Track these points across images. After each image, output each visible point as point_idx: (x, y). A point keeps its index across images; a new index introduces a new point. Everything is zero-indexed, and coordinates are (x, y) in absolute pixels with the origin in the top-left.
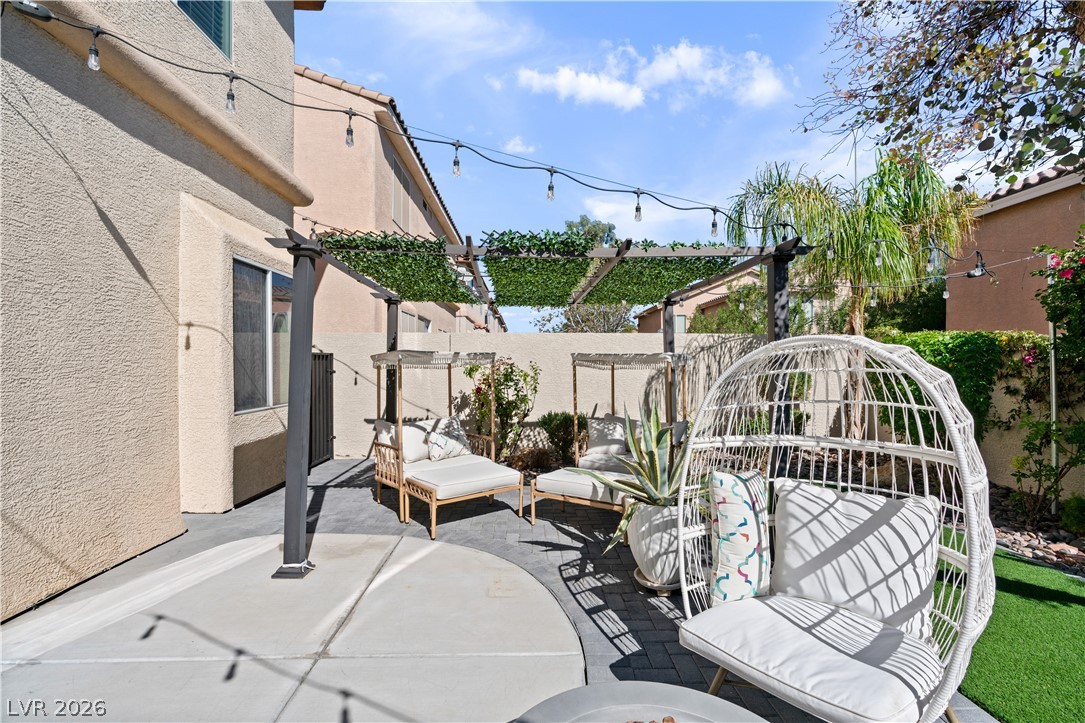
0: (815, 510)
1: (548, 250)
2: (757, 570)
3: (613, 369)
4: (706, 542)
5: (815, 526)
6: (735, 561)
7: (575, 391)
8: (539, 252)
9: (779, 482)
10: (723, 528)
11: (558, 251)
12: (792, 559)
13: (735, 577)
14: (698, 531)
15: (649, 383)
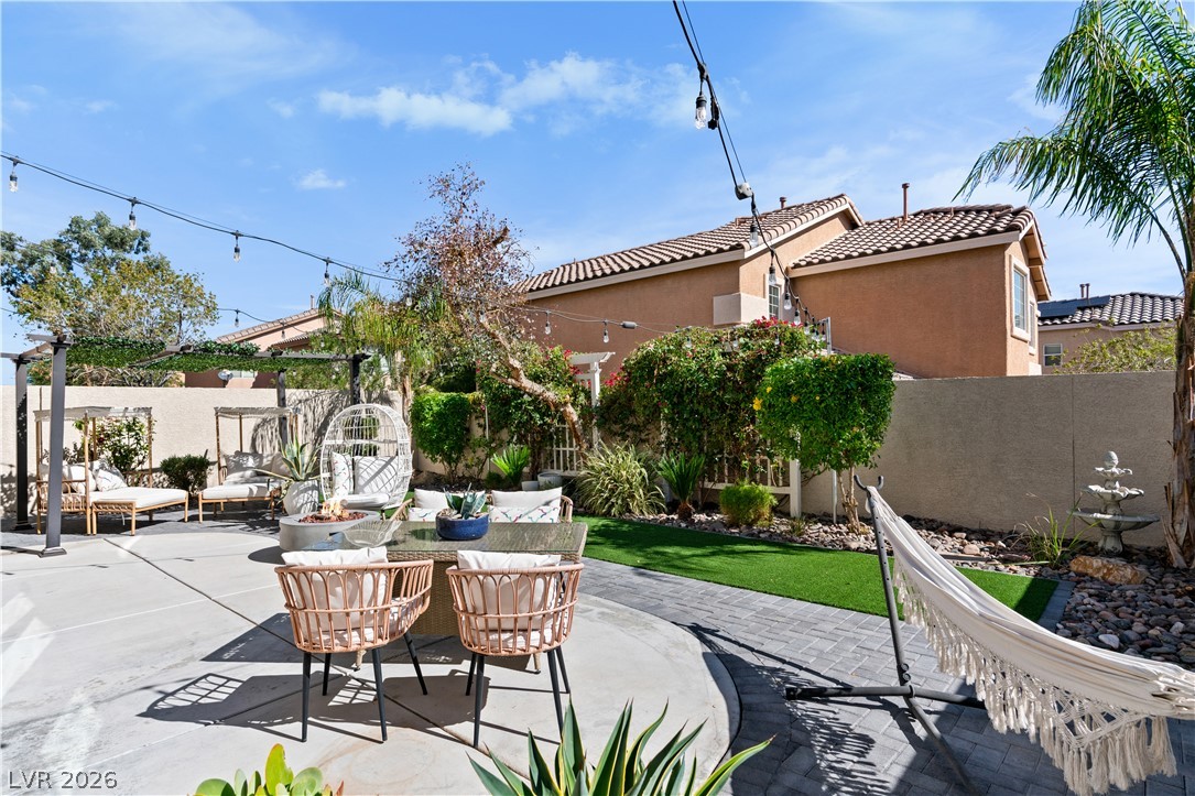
0: (368, 464)
1: (232, 351)
2: (349, 484)
3: (241, 418)
4: (330, 479)
5: (368, 470)
6: (341, 483)
7: (218, 434)
8: (227, 352)
9: (356, 458)
10: (337, 472)
11: (238, 352)
12: (361, 482)
13: (341, 487)
14: (327, 475)
15: (256, 430)
